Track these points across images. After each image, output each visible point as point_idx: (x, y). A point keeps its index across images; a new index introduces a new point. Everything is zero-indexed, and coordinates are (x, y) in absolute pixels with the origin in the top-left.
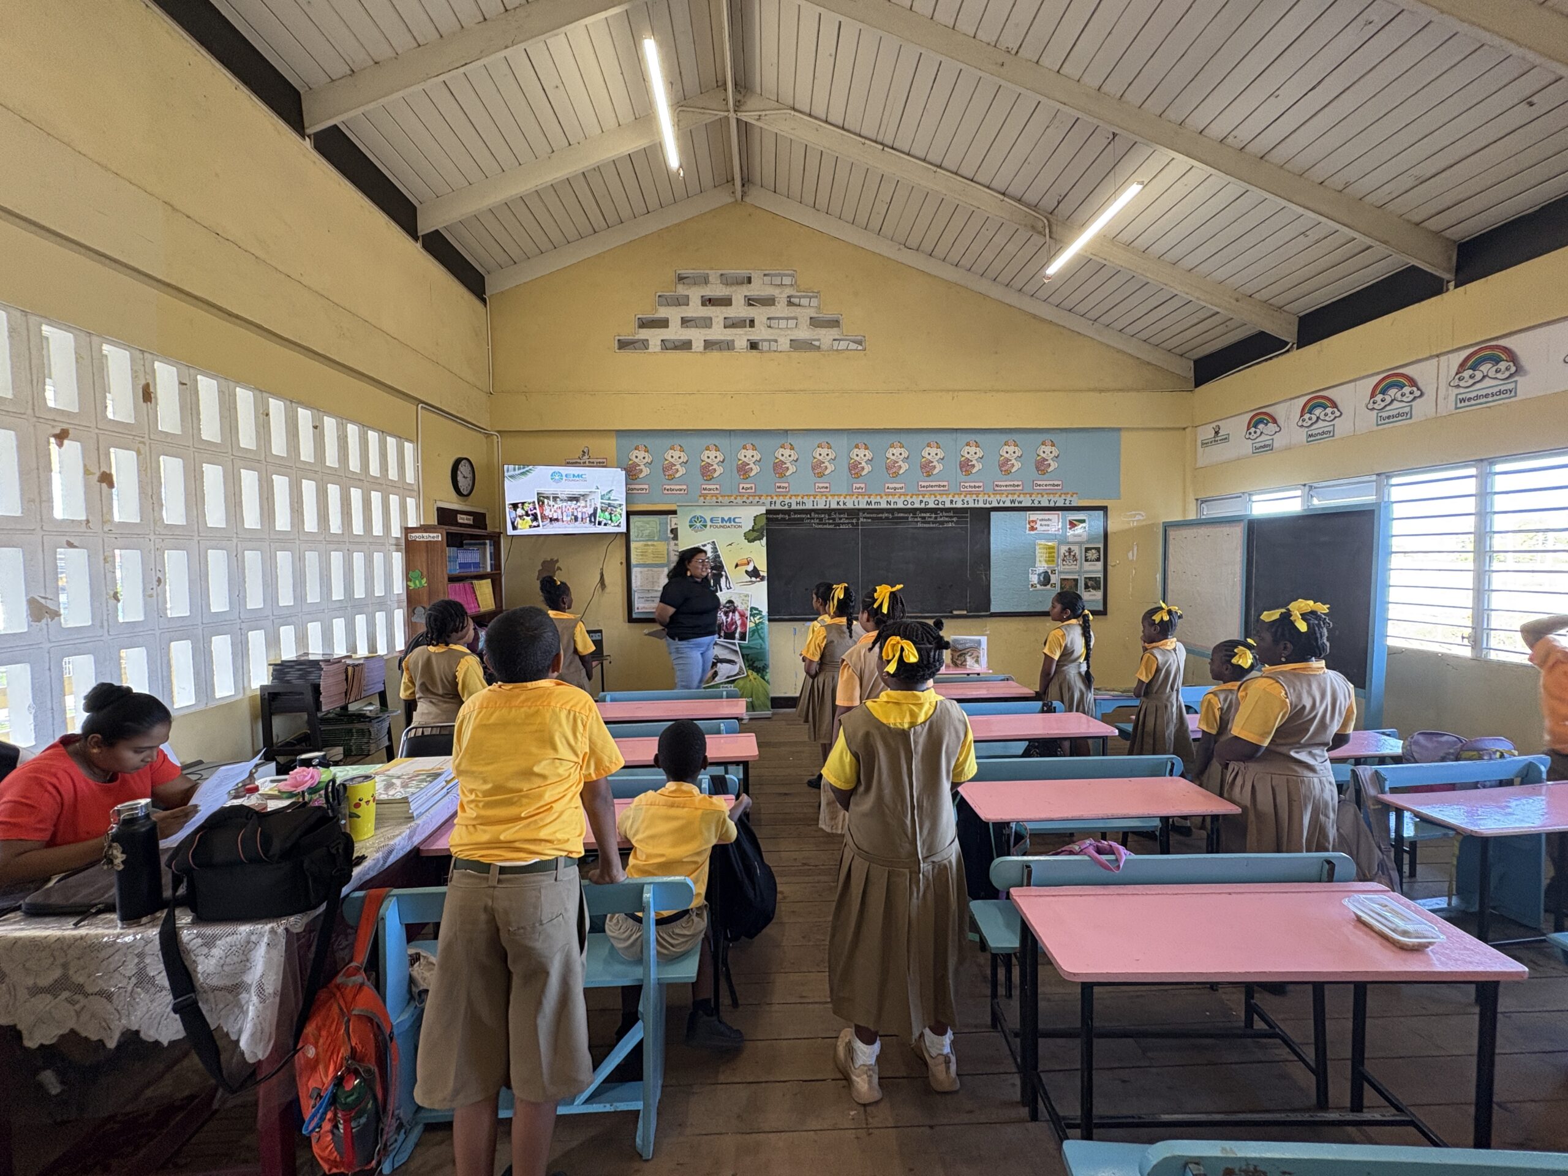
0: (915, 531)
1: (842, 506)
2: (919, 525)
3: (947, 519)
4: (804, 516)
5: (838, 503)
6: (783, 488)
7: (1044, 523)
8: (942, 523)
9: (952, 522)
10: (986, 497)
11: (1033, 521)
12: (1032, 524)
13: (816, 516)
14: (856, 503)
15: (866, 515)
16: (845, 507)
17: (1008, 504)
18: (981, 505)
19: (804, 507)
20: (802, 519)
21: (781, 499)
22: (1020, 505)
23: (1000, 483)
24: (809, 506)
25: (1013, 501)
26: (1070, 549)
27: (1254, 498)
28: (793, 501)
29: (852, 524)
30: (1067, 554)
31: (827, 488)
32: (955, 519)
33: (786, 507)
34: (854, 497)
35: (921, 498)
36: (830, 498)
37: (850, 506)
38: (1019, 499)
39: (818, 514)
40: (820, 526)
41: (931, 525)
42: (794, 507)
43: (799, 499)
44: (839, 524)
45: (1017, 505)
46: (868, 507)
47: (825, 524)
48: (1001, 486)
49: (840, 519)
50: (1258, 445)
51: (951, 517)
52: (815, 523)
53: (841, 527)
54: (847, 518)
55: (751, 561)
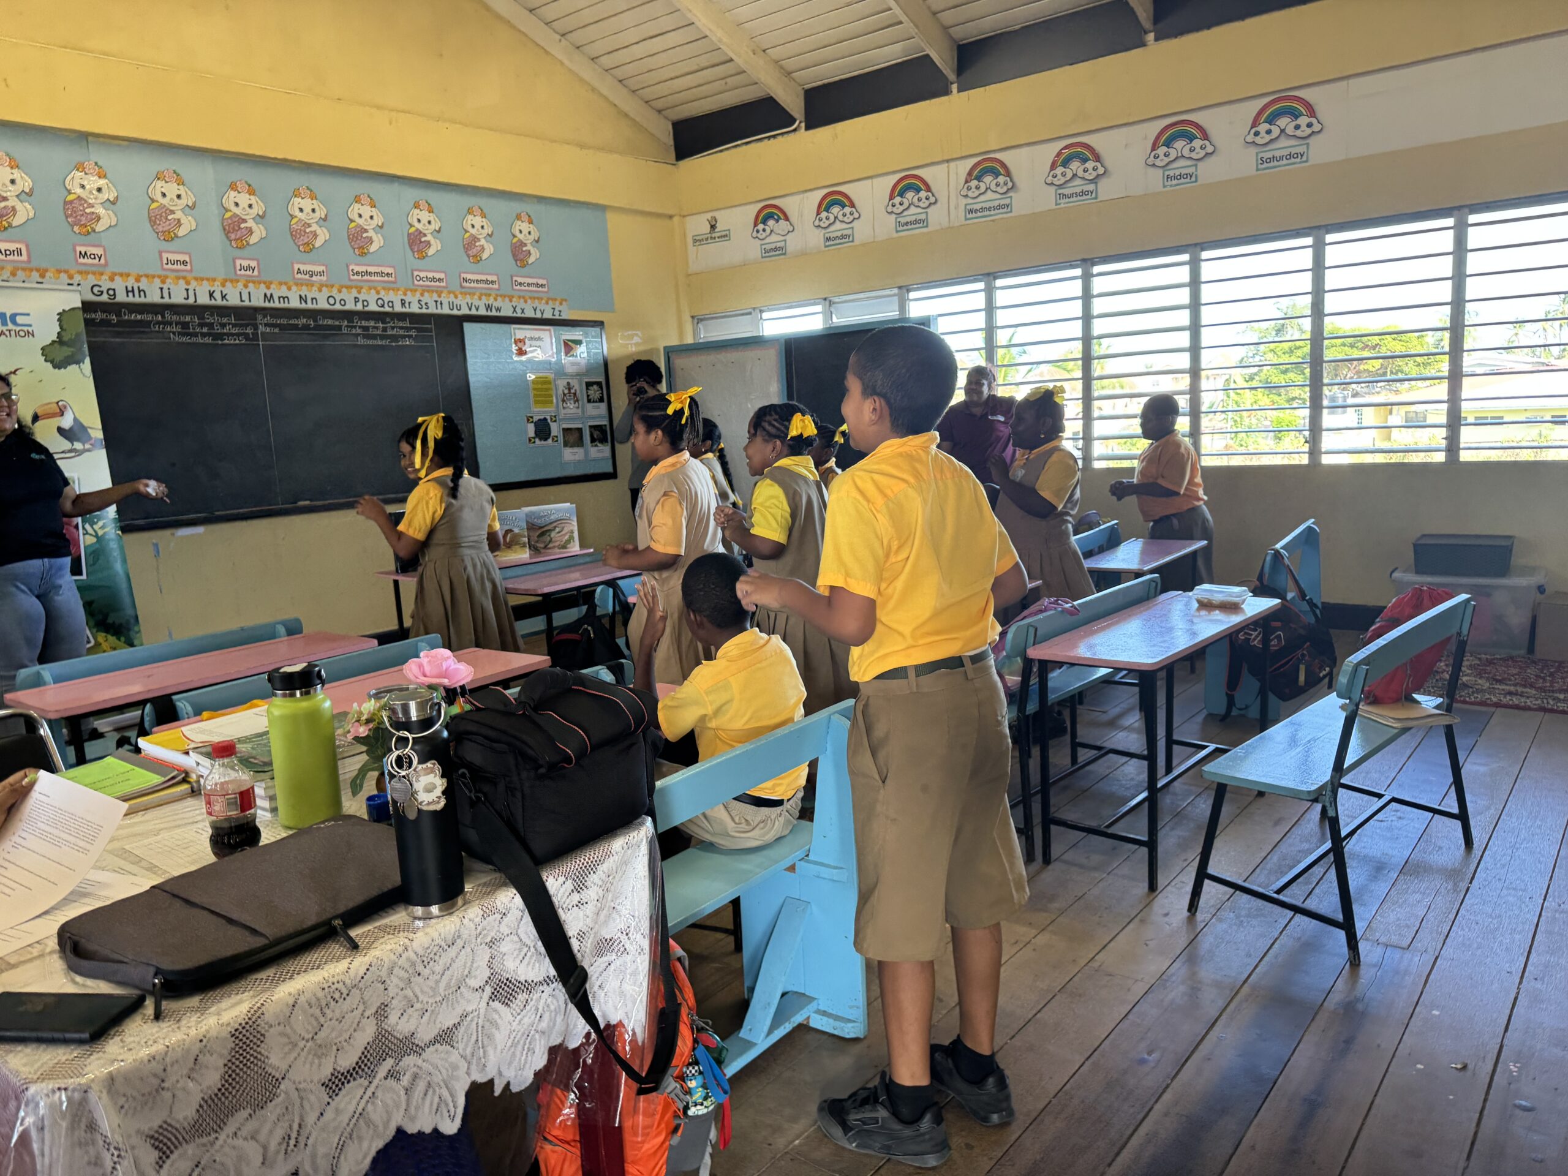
0: (355, 351)
1: (219, 302)
2: (361, 341)
3: (402, 332)
4: (149, 317)
5: (211, 295)
6: (93, 256)
7: (533, 343)
8: (394, 338)
9: (410, 337)
10: (452, 298)
11: (520, 341)
12: (520, 345)
13: (174, 318)
14: (245, 297)
15: (268, 319)
16: (224, 303)
17: (482, 312)
18: (446, 311)
19: (142, 300)
20: (147, 324)
21: (92, 280)
22: (498, 314)
23: (469, 276)
24: (154, 297)
25: (488, 307)
26: (568, 384)
27: (765, 315)
28: (119, 285)
29: (246, 336)
30: (566, 391)
31: (184, 263)
32: (413, 333)
33: (105, 298)
34: (240, 285)
35: (354, 293)
36: (194, 284)
37: (233, 300)
38: (496, 304)
39: (177, 313)
40: (186, 339)
41: (380, 343)
42: (121, 297)
43: (131, 282)
44: (220, 336)
45: (494, 313)
46: (267, 305)
47: (195, 335)
48: (470, 281)
49: (223, 325)
50: (768, 247)
51: (408, 329)
52: (174, 333)
53: (226, 342)
54: (234, 325)
55: (65, 407)
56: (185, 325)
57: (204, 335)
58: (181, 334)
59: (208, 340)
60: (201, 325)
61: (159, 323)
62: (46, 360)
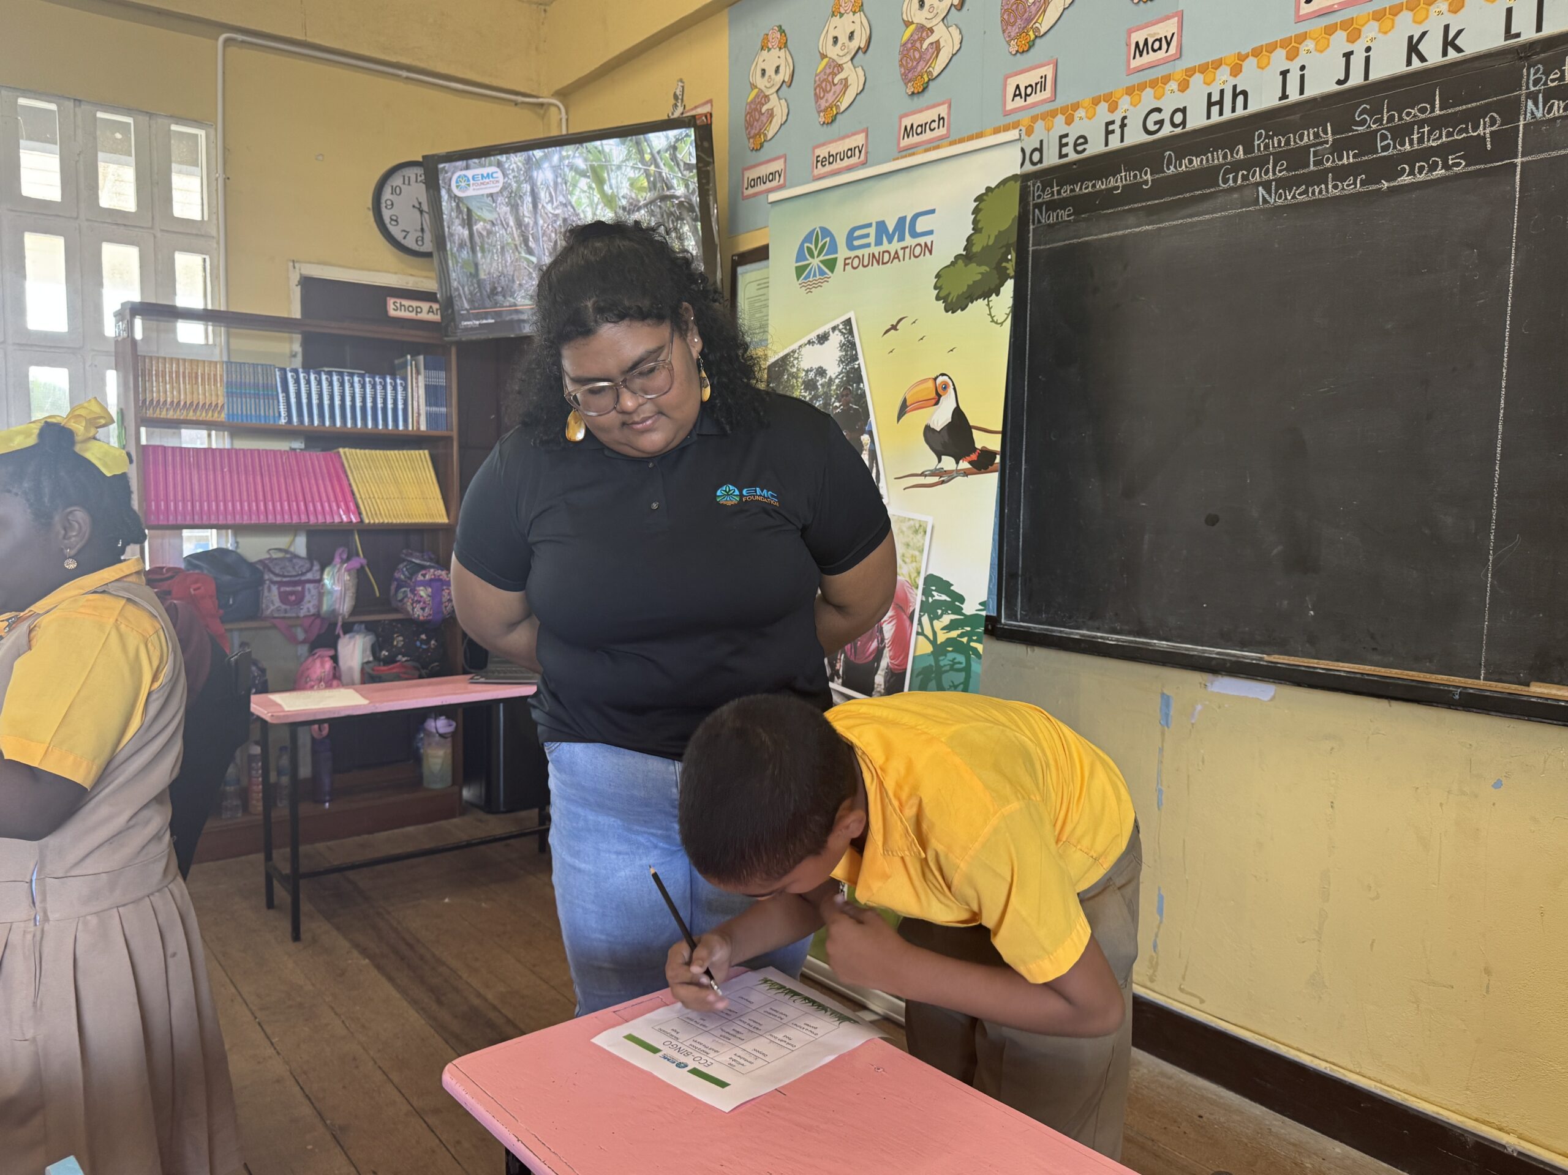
1: (1428, 59)
4: (1217, 158)
5: (1415, 45)
6: (1158, 44)
13: (1277, 142)
14: (1524, 15)
16: (1450, 55)
20: (1208, 176)
21: (1148, 99)
24: (1262, 99)
28: (1196, 94)
29: (1473, 150)
36: (1371, 30)
37: (1479, 39)
39: (1283, 131)
40: (1291, 197)
43: (1223, 80)
44: (1389, 167)
47: (1319, 178)
52: (1267, 185)
53: (1405, 179)
54: (1436, 124)
55: (945, 387)
56: (1296, 158)
57: (1341, 173)
58: (1284, 184)
59: (1352, 186)
60: (1338, 148)
61: (1236, 167)
62: (938, 298)
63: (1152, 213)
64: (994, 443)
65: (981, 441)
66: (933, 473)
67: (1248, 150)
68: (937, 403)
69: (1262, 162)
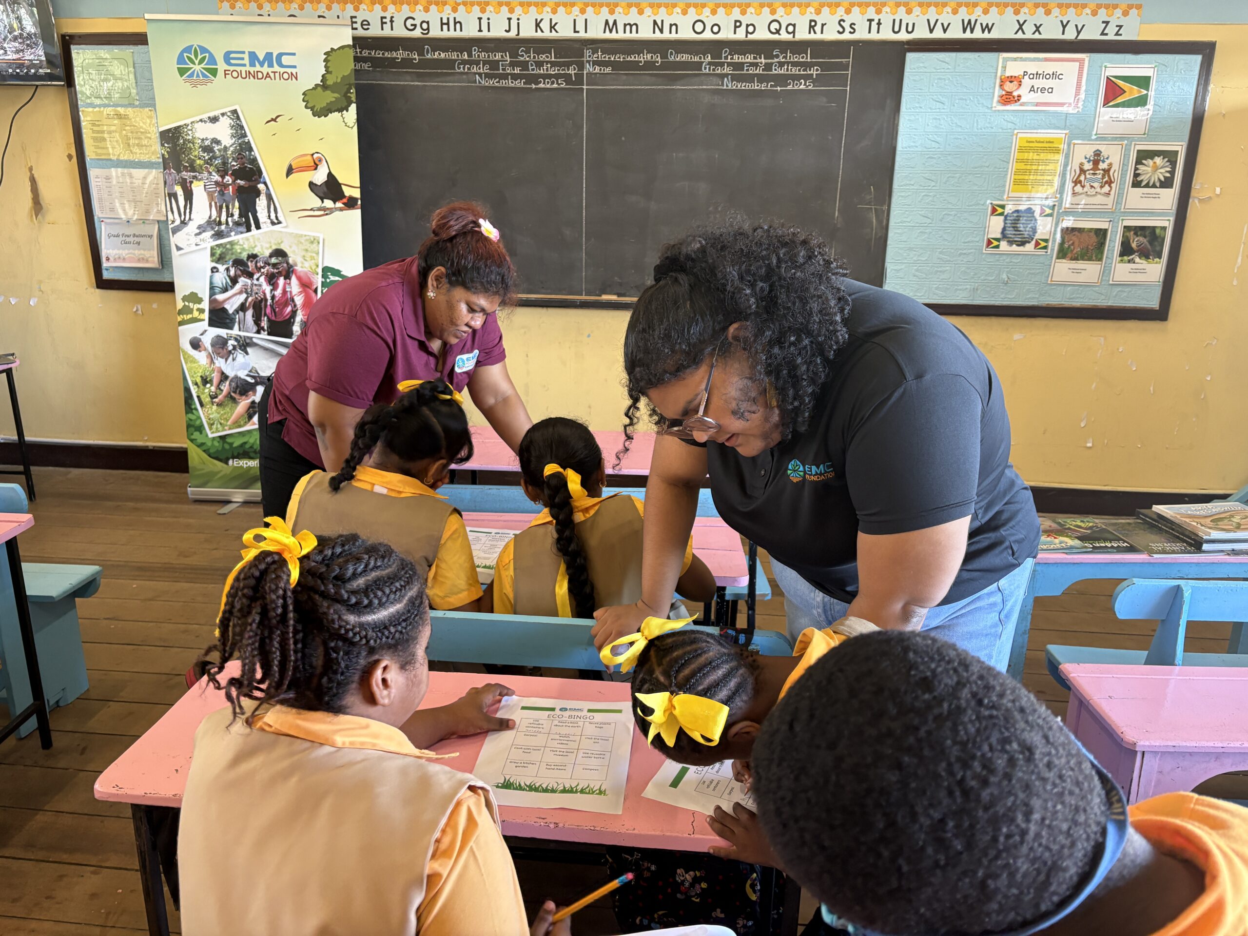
0: (716, 99)
1: (547, 34)
2: (727, 84)
3: (795, 71)
4: (454, 56)
7: (1039, 83)
8: (782, 80)
9: (807, 77)
10: (900, 14)
11: (1011, 79)
12: (1009, 86)
13: (484, 55)
14: (580, 27)
15: (600, 56)
16: (554, 35)
17: (956, 33)
18: (886, 34)
19: (458, 34)
20: (450, 64)
21: (406, 10)
22: (986, 35)
24: (470, 31)
25: (968, 26)
26: (1098, 153)
28: (434, 16)
29: (567, 78)
30: (1088, 166)
32: (814, 72)
33: (417, 33)
34: (576, 10)
35: (736, 14)
36: (518, 10)
37: (565, 32)
38: (985, 20)
39: (489, 50)
40: (491, 82)
41: (756, 86)
42: (435, 32)
43: (447, 13)
44: (535, 79)
45: (978, 34)
46: (608, 35)
47: (504, 77)
49: (539, 64)
51: (806, 65)
52: (480, 75)
53: (541, 85)
54: (553, 64)
55: (320, 160)
56: (494, 65)
58: (488, 76)
59: (519, 84)
60: (513, 65)
61: (464, 62)
62: (306, 107)
63: (420, 76)
64: (356, 193)
65: (348, 192)
66: (319, 209)
67: (470, 55)
68: (316, 169)
69: (477, 63)
